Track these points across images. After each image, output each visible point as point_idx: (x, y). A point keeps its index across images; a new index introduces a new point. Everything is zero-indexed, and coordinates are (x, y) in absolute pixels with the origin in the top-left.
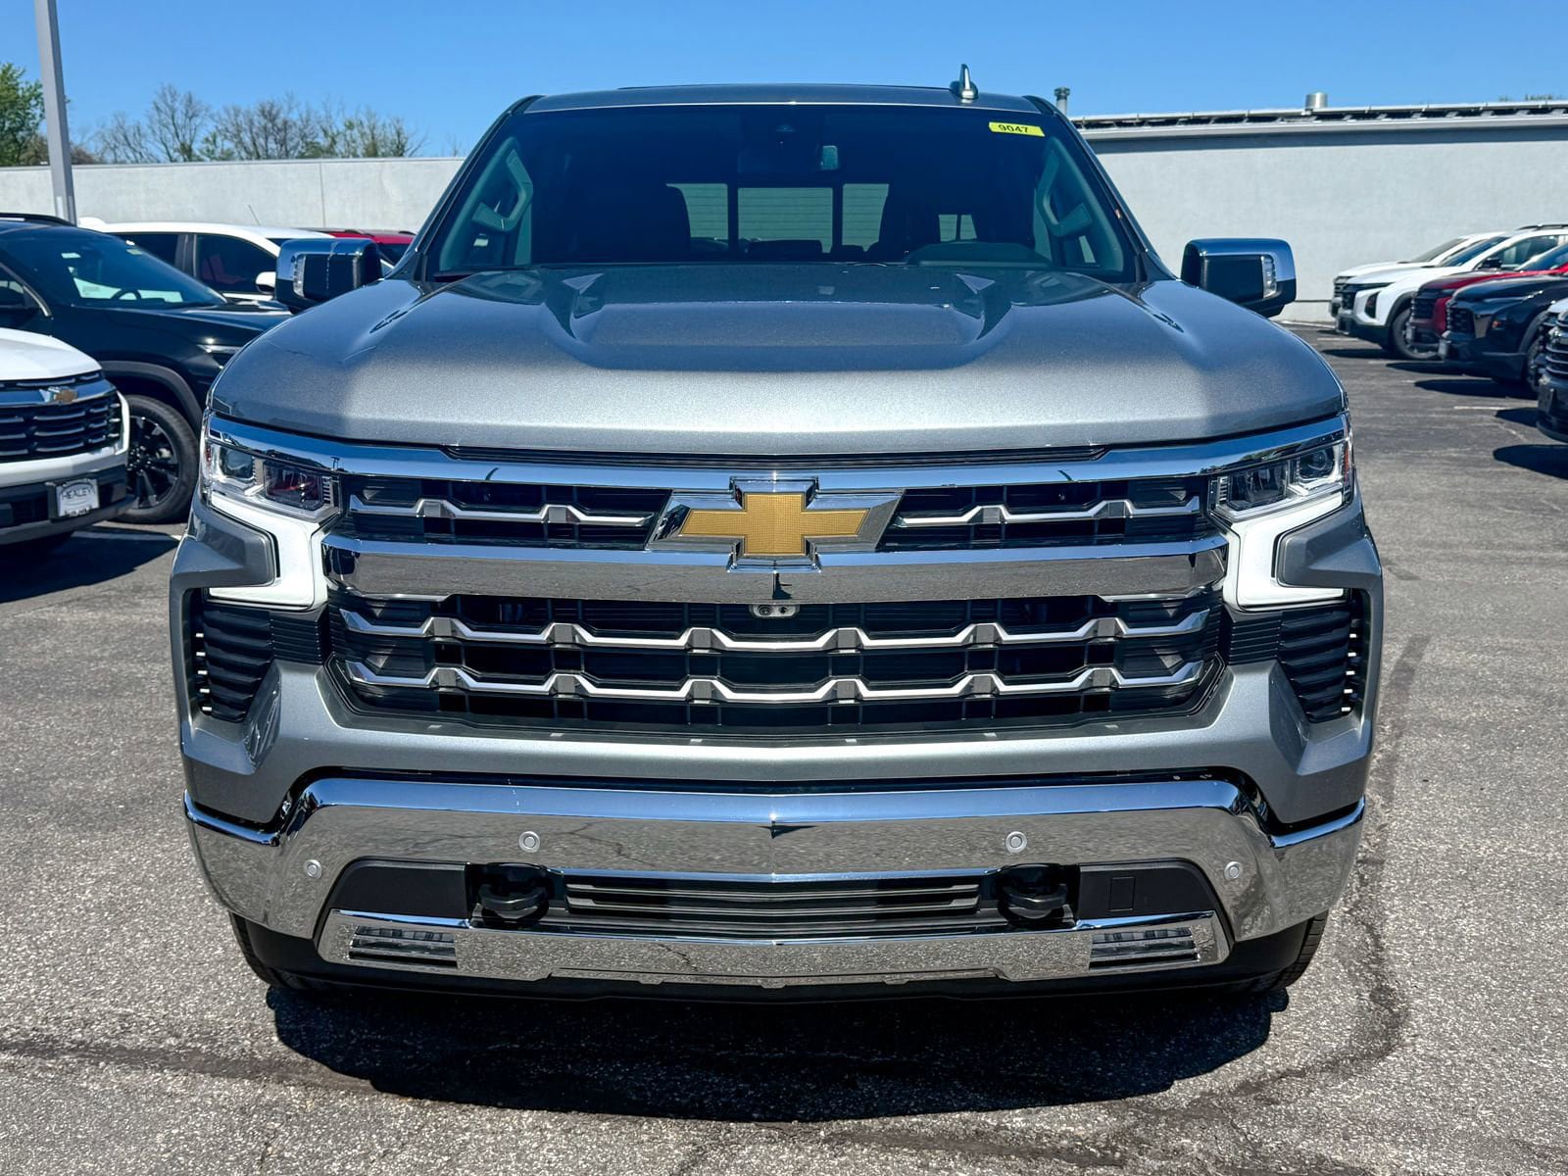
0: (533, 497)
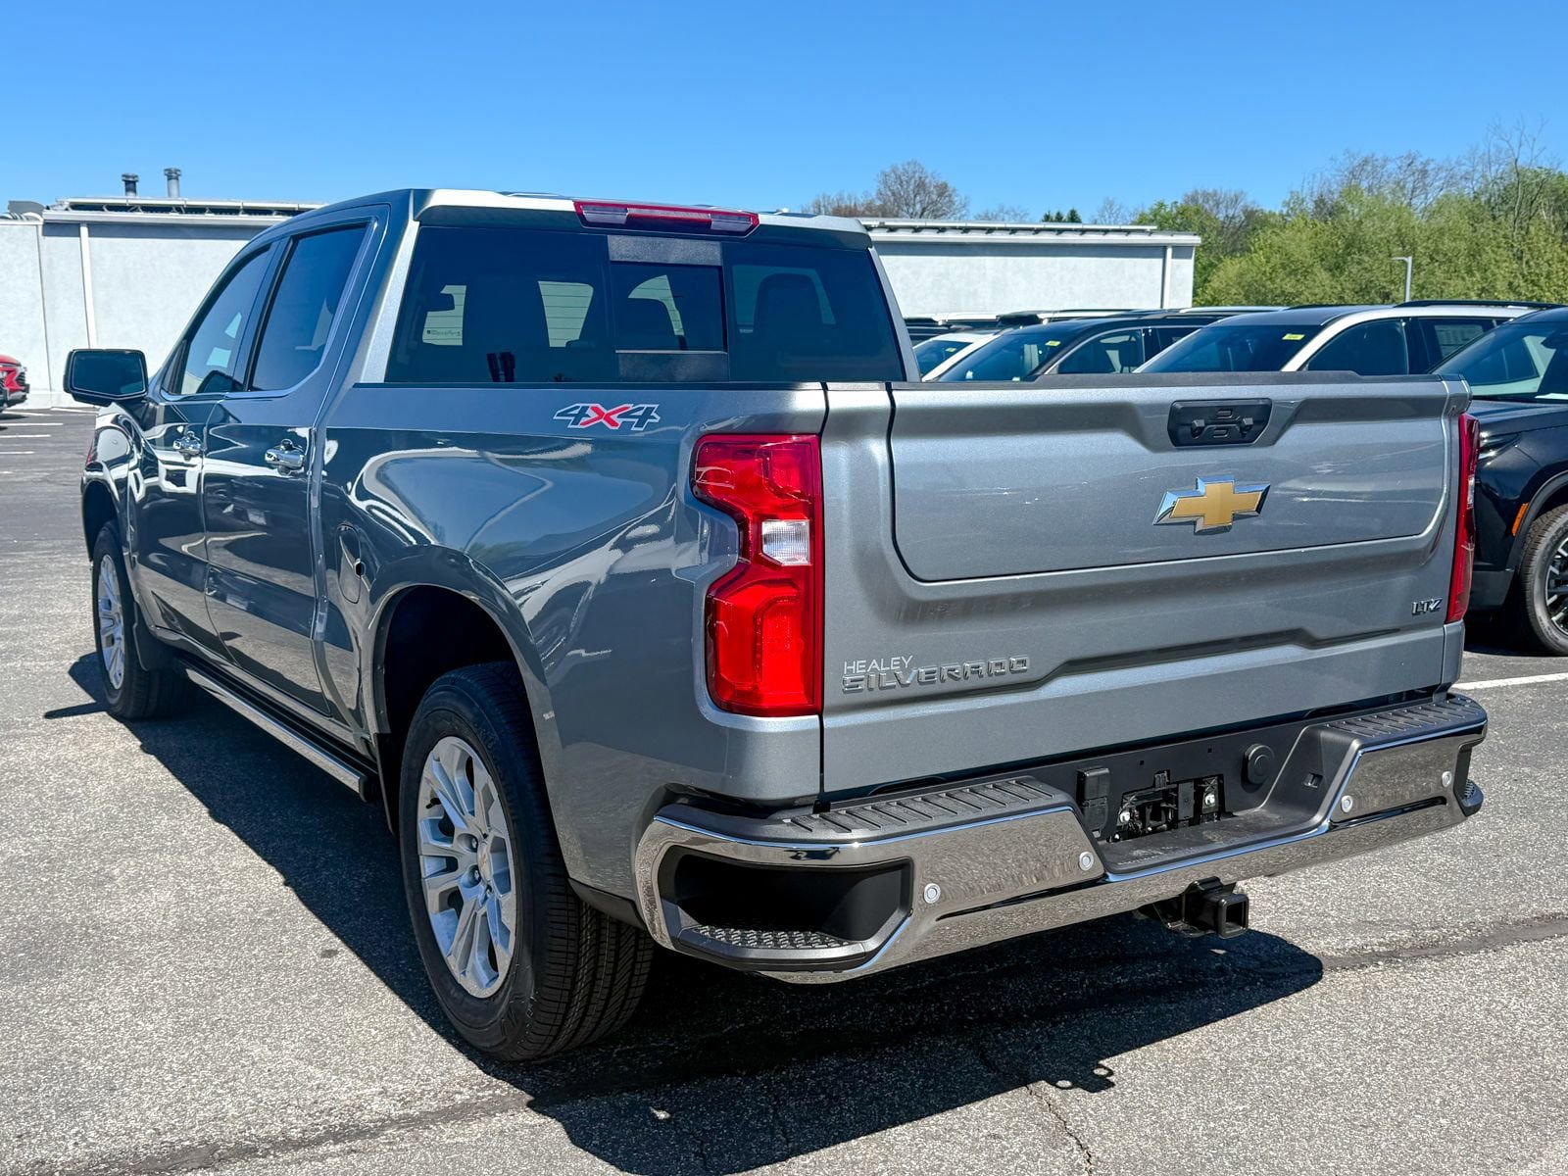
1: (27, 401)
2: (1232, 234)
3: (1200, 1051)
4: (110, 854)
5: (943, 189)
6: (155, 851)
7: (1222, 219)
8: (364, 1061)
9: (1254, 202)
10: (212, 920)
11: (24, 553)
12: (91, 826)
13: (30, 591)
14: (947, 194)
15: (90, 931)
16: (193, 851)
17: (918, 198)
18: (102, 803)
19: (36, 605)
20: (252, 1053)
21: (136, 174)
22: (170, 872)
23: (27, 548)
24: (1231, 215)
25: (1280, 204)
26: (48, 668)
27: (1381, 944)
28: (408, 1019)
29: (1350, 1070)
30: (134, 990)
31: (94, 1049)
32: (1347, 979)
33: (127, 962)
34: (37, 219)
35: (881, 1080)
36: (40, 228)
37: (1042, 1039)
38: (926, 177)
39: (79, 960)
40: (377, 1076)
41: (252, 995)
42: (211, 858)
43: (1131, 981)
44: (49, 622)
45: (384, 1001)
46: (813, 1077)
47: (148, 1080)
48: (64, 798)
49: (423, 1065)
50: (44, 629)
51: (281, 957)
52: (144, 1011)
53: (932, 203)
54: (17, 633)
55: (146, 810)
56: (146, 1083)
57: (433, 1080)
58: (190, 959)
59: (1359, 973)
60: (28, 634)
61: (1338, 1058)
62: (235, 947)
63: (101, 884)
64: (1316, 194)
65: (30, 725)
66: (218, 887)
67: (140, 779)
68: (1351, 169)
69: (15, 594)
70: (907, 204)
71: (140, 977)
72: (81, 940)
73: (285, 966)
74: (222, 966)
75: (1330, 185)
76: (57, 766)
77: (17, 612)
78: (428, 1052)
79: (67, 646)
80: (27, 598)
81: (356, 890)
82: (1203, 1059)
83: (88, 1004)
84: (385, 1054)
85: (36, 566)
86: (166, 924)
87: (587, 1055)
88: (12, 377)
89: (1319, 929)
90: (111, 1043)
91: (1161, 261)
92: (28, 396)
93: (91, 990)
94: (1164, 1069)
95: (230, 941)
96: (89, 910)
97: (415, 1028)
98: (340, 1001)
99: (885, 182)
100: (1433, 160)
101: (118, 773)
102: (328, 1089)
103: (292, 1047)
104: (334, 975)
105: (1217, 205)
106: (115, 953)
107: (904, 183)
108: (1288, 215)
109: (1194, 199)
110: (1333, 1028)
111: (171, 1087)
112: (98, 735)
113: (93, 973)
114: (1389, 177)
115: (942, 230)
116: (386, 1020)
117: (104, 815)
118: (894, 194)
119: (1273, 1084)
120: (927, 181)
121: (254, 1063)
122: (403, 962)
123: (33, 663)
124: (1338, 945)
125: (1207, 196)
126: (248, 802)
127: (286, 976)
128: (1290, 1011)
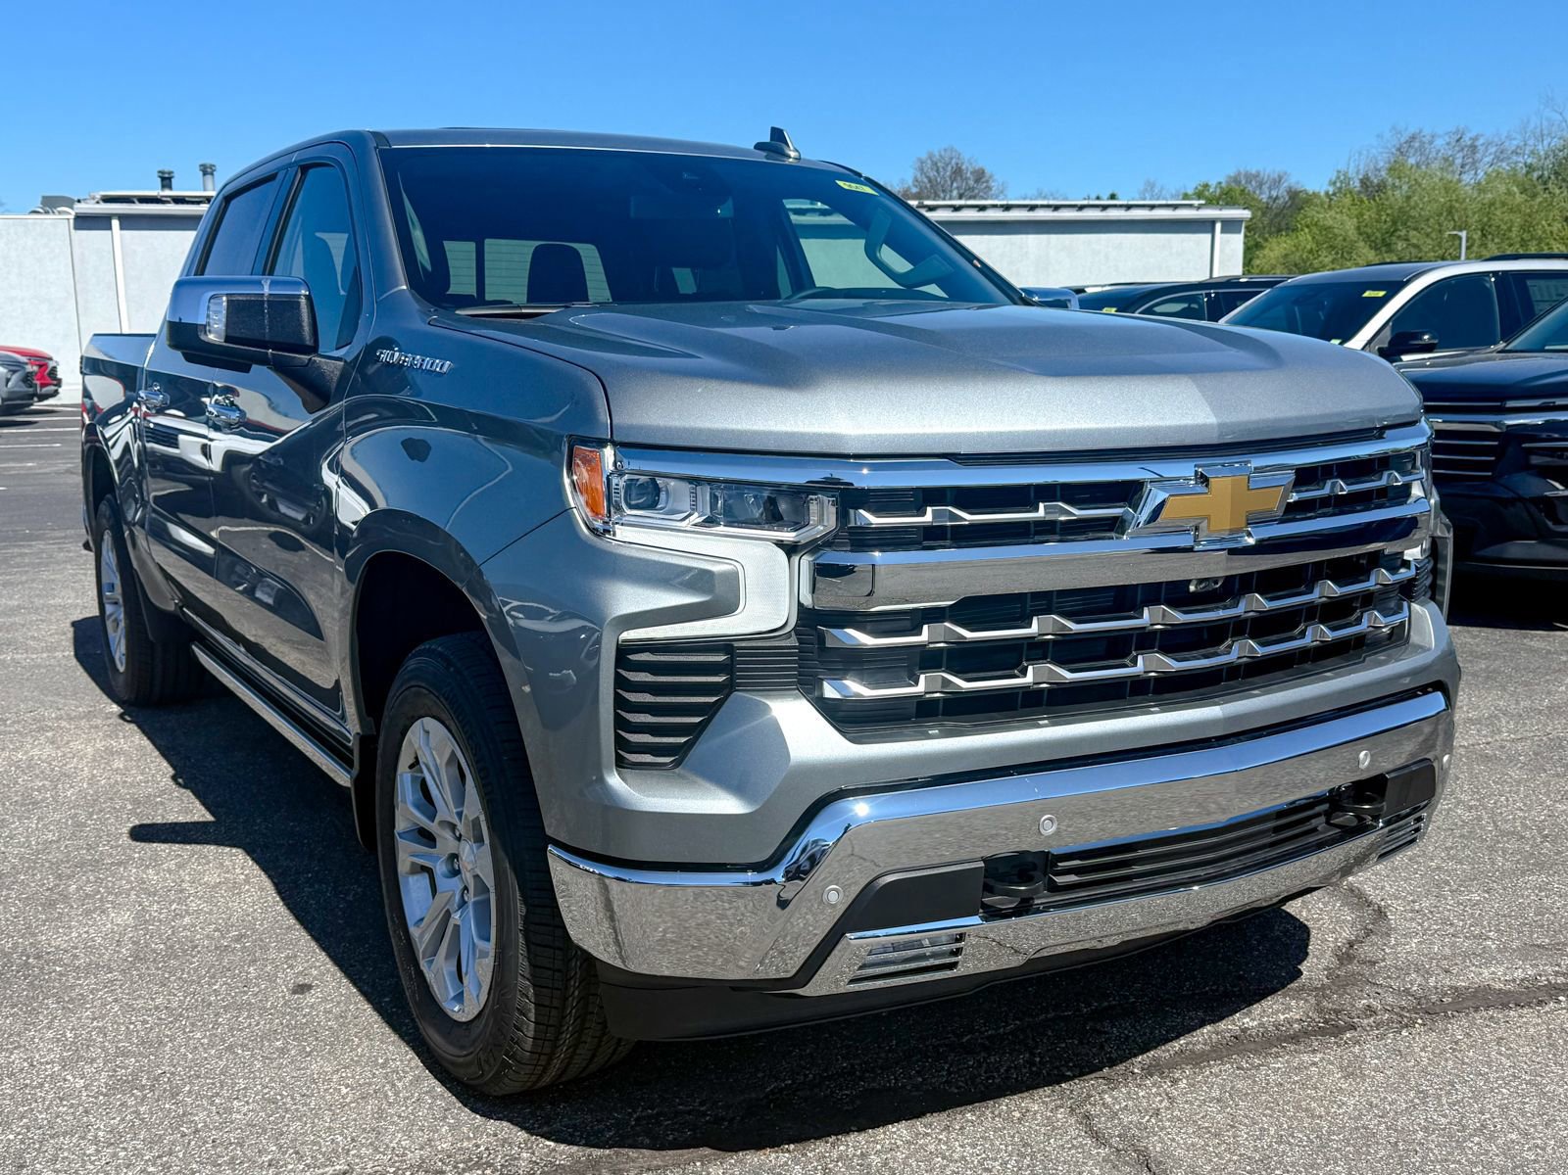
0: (1023, 496)
1: (59, 396)
2: (1277, 215)
3: (1360, 1117)
4: (69, 868)
5: (980, 176)
6: (120, 864)
7: (1264, 200)
8: (330, 1128)
9: (1298, 183)
10: (172, 947)
11: (33, 543)
12: (54, 835)
13: (33, 581)
14: (983, 180)
15: (31, 960)
16: (162, 864)
17: (955, 185)
18: (70, 809)
19: (37, 596)
20: (196, 1118)
21: (171, 170)
22: (132, 888)
23: (38, 538)
24: (1275, 196)
25: (1327, 182)
26: (39, 660)
27: (1557, 973)
28: (387, 1073)
29: (1552, 1142)
30: (69, 1035)
31: (9, 1112)
32: (1524, 1019)
33: (67, 999)
34: (69, 214)
35: (963, 1158)
36: (72, 222)
37: (1161, 1102)
38: (962, 164)
39: (11, 997)
40: (343, 1149)
41: (206, 1041)
42: (181, 872)
43: (1261, 1025)
44: (47, 613)
45: (359, 1050)
46: (878, 1153)
47: (66, 1154)
48: (30, 803)
49: (400, 1135)
50: (41, 620)
51: (246, 993)
52: (77, 1061)
53: (969, 189)
54: (12, 624)
55: (117, 817)
56: (63, 1158)
57: (410, 1155)
58: (139, 996)
59: (1539, 1011)
60: (23, 626)
61: (1535, 1126)
62: (194, 981)
63: (52, 904)
64: (1362, 172)
65: (8, 722)
66: (184, 907)
67: (116, 781)
68: (1398, 146)
69: (18, 585)
70: (943, 191)
71: (79, 1018)
72: (18, 972)
73: (250, 1004)
74: (175, 1005)
75: (1377, 163)
76: (29, 767)
77: (16, 603)
78: (407, 1118)
79: (63, 637)
80: (29, 588)
81: (341, 909)
82: (1365, 1127)
83: (12, 1053)
84: (355, 1120)
85: (44, 555)
86: (118, 952)
87: (599, 1122)
88: (45, 370)
89: (1479, 955)
90: (30, 1104)
91: (1209, 236)
92: (60, 390)
93: (19, 1035)
94: (1317, 1142)
95: (189, 973)
96: (34, 935)
97: (394, 1085)
98: (308, 1049)
99: (922, 170)
100: (1482, 135)
101: (93, 775)
102: (281, 1167)
103: (245, 1109)
104: (304, 1016)
105: (1261, 185)
106: (54, 988)
107: (941, 170)
108: (1334, 194)
109: (1236, 180)
110: (1521, 1084)
111: (92, 1163)
112: (79, 733)
113: (25, 1013)
114: (1437, 154)
115: (982, 208)
116: (361, 1074)
117: (70, 823)
118: (930, 181)
119: (1459, 1162)
120: (964, 167)
121: (197, 1131)
122: (387, 999)
123: (25, 656)
124: (1506, 974)
125: (1249, 177)
126: (231, 807)
127: (249, 1017)
128: (1464, 1063)
